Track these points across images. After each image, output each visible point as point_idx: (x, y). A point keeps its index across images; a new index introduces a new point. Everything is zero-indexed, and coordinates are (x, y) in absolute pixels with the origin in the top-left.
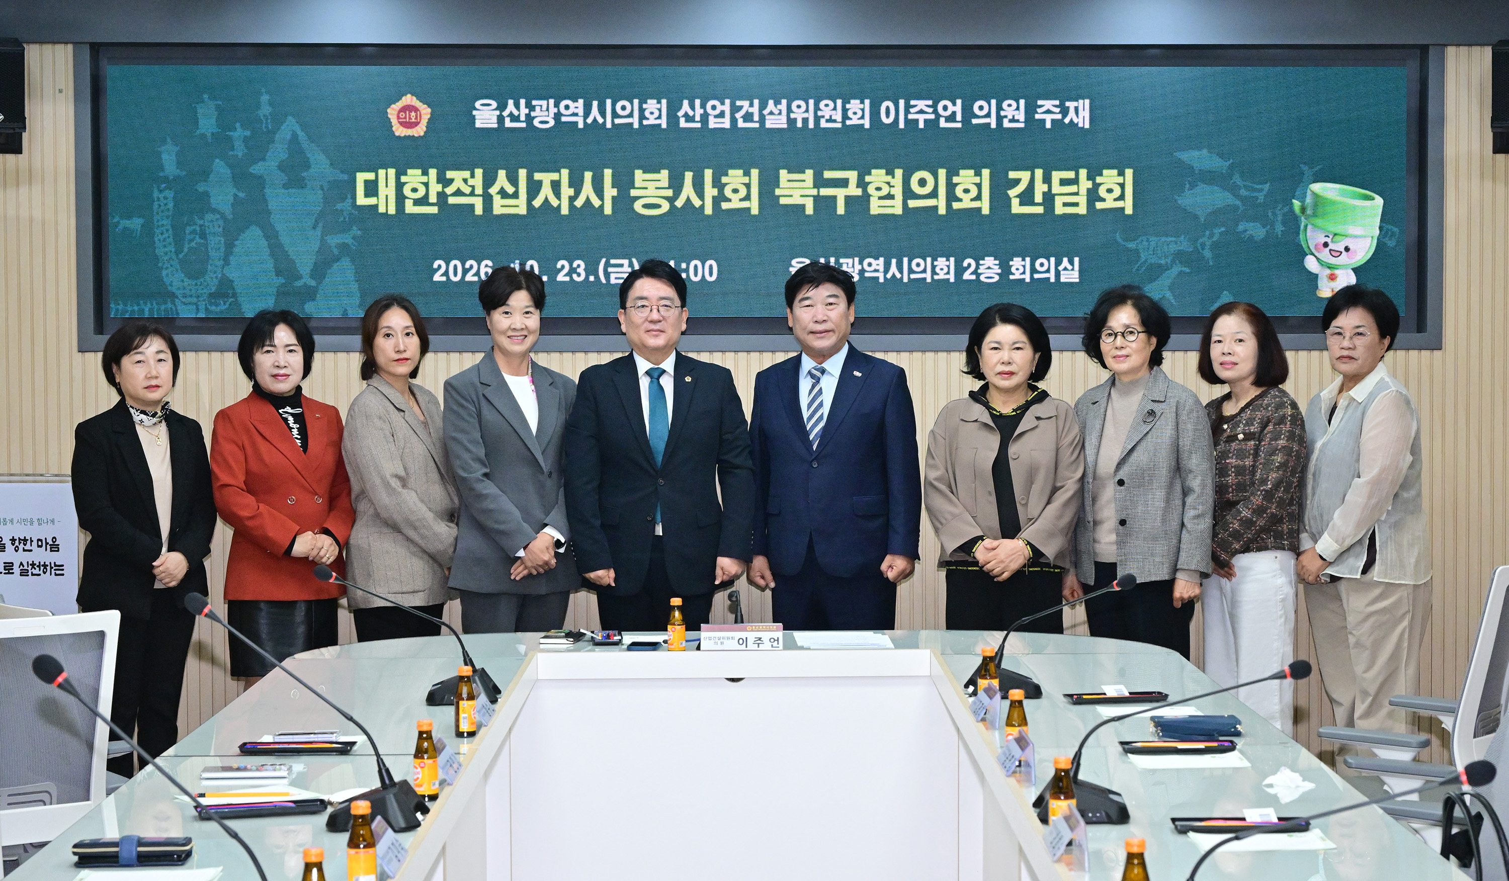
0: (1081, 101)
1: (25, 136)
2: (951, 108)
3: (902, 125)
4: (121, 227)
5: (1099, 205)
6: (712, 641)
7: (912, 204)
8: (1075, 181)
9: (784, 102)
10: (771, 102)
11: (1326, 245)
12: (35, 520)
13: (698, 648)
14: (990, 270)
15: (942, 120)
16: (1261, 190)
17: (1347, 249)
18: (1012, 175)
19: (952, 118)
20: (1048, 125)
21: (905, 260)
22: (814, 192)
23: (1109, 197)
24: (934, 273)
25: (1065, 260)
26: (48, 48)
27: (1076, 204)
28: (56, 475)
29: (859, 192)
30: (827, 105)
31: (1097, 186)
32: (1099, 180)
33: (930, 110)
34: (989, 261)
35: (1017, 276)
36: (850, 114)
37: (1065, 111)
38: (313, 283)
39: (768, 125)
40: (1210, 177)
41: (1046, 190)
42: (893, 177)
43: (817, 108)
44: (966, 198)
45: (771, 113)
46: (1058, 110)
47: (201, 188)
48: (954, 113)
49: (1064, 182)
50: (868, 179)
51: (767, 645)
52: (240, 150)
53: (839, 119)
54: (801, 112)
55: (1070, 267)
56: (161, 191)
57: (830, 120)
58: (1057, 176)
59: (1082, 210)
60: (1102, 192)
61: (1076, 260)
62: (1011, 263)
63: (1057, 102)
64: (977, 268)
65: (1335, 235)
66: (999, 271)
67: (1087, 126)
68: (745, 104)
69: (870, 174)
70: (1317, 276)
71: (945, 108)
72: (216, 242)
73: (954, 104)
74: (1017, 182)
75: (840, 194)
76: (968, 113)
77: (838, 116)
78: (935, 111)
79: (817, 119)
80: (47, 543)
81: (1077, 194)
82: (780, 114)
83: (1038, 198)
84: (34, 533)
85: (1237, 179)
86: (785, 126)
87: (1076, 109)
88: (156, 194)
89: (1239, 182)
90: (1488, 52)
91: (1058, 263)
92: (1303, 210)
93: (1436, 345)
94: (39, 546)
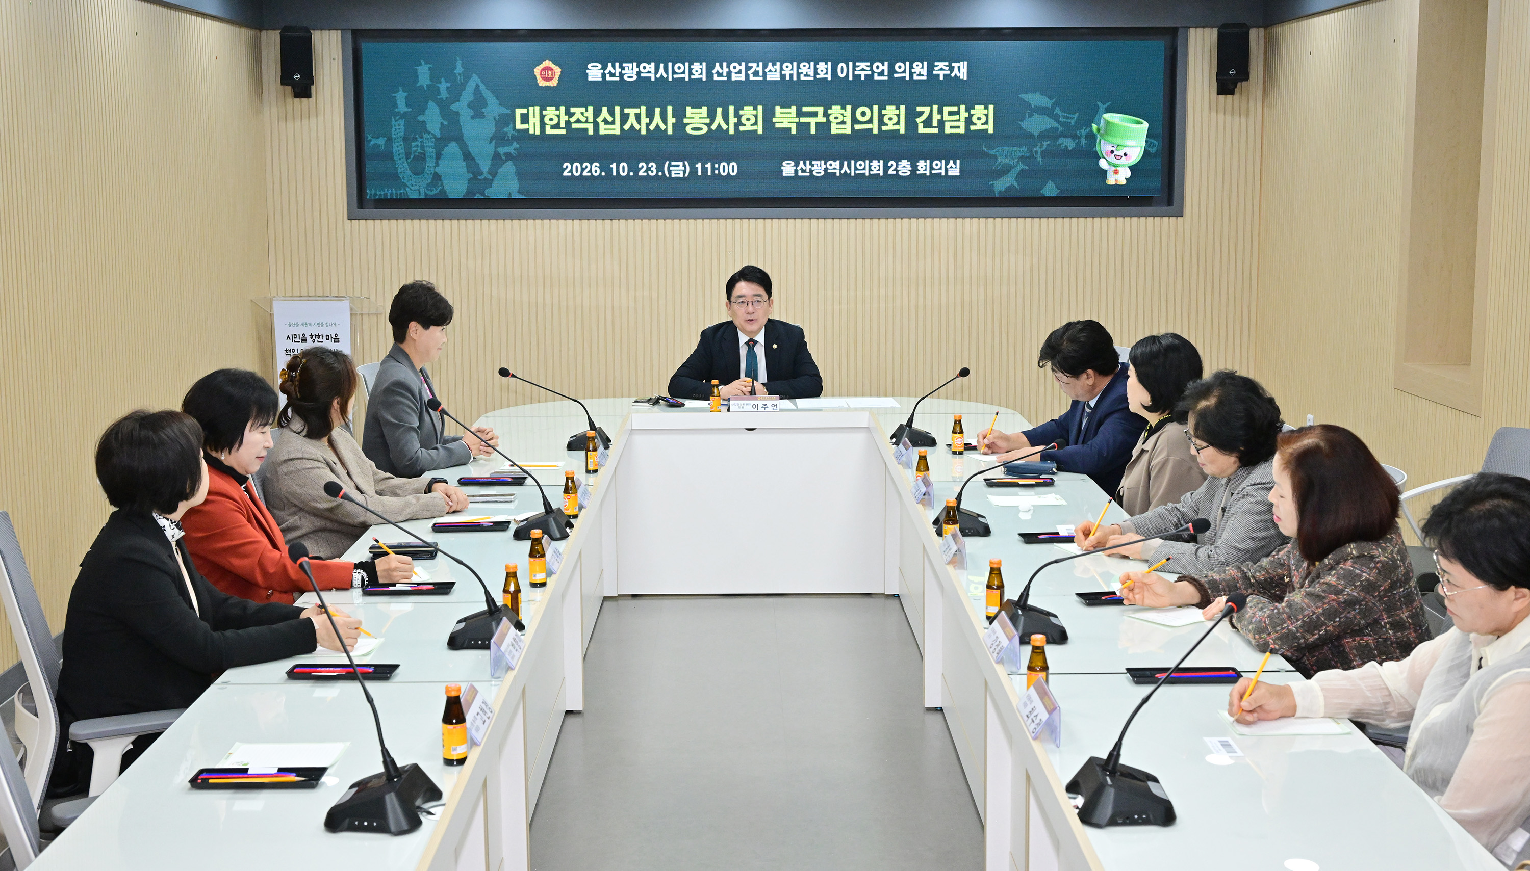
0: (962, 63)
1: (313, 87)
2: (881, 68)
3: (851, 78)
4: (372, 143)
5: (972, 128)
6: (737, 406)
7: (857, 127)
8: (958, 113)
9: (778, 64)
10: (770, 64)
11: (1112, 152)
12: (324, 323)
13: (728, 410)
14: (904, 167)
15: (876, 75)
16: (1072, 118)
17: (1125, 155)
18: (919, 109)
19: (881, 74)
20: (941, 78)
21: (853, 162)
22: (797, 120)
23: (979, 123)
24: (870, 170)
25: (951, 162)
26: (326, 32)
27: (958, 127)
28: (336, 297)
29: (824, 120)
30: (804, 66)
31: (971, 116)
32: (972, 112)
33: (869, 69)
34: (904, 163)
35: (921, 171)
36: (819, 71)
37: (952, 69)
38: (490, 177)
39: (768, 78)
40: (1042, 111)
41: (940, 118)
42: (845, 111)
43: (798, 68)
44: (890, 123)
45: (770, 71)
46: (947, 68)
47: (421, 118)
48: (883, 71)
49: (951, 113)
50: (829, 111)
51: (770, 409)
52: (444, 95)
53: (812, 74)
54: (789, 70)
55: (954, 166)
56: (396, 121)
57: (807, 75)
58: (946, 109)
59: (962, 130)
60: (974, 119)
61: (958, 162)
62: (918, 164)
63: (947, 64)
64: (897, 166)
65: (1118, 146)
66: (911, 169)
67: (965, 78)
68: (754, 65)
69: (831, 108)
70: (1106, 171)
71: (878, 67)
72: (431, 151)
73: (883, 65)
74: (922, 113)
75: (813, 121)
76: (892, 70)
77: (811, 73)
78: (872, 70)
79: (799, 74)
80: (332, 338)
81: (959, 120)
82: (776, 71)
83: (935, 123)
84: (324, 331)
85: (1058, 111)
86: (779, 79)
87: (959, 68)
88: (393, 123)
89: (1060, 113)
90: (1215, 31)
91: (947, 164)
92: (1099, 130)
93: (1180, 214)
94: (327, 339)
